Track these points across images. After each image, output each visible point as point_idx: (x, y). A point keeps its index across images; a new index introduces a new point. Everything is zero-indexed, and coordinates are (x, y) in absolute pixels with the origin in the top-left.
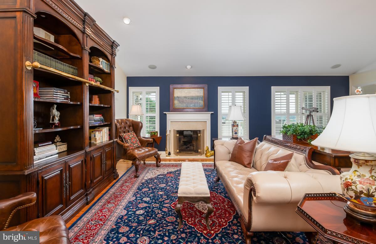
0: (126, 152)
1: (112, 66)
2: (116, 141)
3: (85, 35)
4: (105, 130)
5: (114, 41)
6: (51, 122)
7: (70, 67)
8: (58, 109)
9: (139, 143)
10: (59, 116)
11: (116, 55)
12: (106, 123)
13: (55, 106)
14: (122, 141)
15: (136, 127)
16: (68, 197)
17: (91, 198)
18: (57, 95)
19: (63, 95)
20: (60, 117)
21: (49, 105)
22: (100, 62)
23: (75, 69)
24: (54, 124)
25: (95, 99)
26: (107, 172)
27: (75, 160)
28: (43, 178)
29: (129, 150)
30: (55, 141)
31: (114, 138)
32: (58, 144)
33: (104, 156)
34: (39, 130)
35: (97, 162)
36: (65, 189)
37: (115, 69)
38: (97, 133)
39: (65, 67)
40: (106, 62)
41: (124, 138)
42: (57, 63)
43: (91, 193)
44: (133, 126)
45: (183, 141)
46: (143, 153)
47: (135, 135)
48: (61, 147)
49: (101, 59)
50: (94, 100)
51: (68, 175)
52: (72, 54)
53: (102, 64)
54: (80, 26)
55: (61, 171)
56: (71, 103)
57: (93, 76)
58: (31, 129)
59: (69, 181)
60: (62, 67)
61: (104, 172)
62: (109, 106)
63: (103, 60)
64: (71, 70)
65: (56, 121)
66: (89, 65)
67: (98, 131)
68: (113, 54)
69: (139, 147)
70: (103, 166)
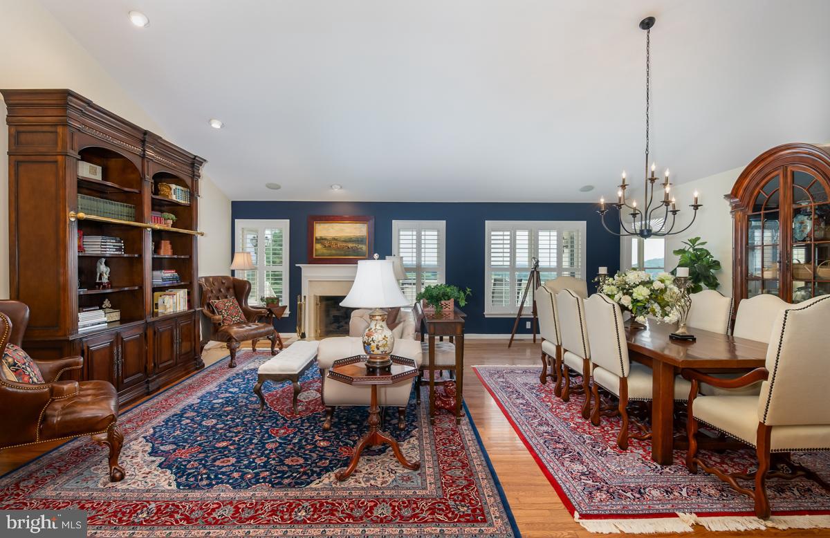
0: (218, 329)
1: (193, 194)
2: (202, 311)
3: (146, 160)
4: (182, 294)
5: (196, 156)
6: (98, 281)
7: (124, 206)
8: (106, 264)
9: (243, 317)
10: (108, 273)
11: (199, 177)
12: (183, 283)
13: (104, 260)
14: (213, 312)
15: (240, 290)
16: (120, 379)
17: (155, 387)
18: (106, 245)
19: (114, 246)
20: (110, 273)
21: (95, 259)
22: (172, 191)
23: (131, 207)
24: (102, 283)
25: (165, 246)
26: (181, 357)
27: (131, 332)
28: (88, 347)
29: (223, 326)
30: (104, 306)
31: (196, 306)
32: (107, 310)
33: (177, 333)
34: (84, 291)
35: (166, 340)
36: (116, 367)
37: (198, 198)
38: (167, 298)
39: (117, 207)
40: (182, 188)
41: (216, 307)
42: (105, 204)
43: (154, 380)
44: (234, 287)
45: (334, 316)
46: (246, 331)
47: (236, 302)
48: (112, 314)
49: (173, 186)
50: (163, 248)
51: (120, 350)
52: (126, 189)
53: (176, 194)
54: (138, 150)
55: (111, 343)
56: (125, 255)
57: (160, 213)
58: (75, 290)
59: (122, 358)
60: (113, 207)
61: (178, 356)
62: (187, 257)
63: (178, 187)
64: (126, 210)
65: (105, 279)
66: (152, 198)
67: (169, 295)
68: (195, 176)
69: (242, 323)
70: (175, 346)
